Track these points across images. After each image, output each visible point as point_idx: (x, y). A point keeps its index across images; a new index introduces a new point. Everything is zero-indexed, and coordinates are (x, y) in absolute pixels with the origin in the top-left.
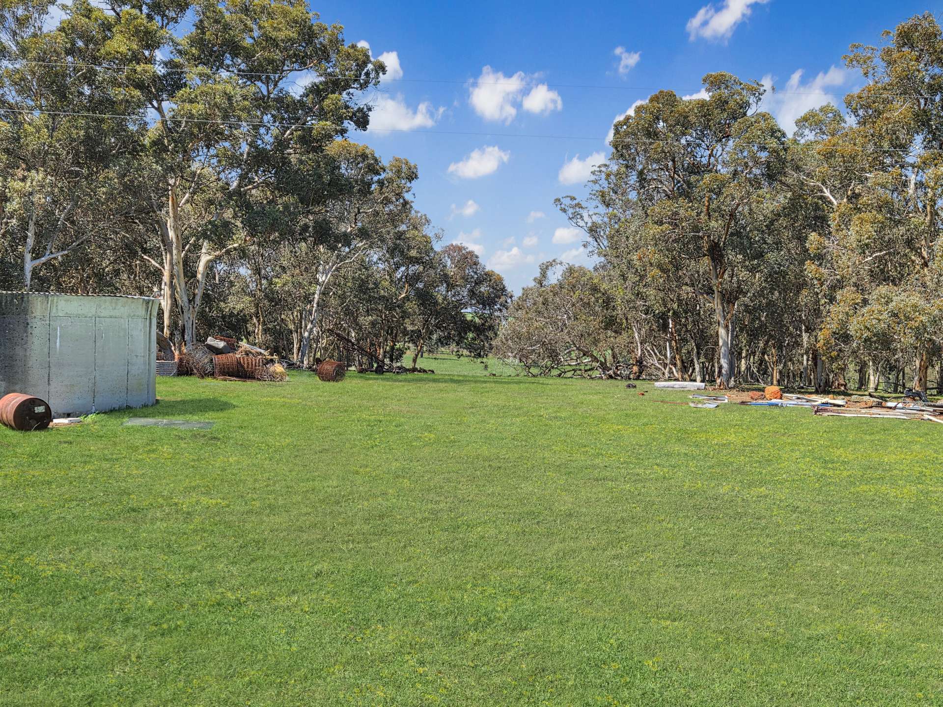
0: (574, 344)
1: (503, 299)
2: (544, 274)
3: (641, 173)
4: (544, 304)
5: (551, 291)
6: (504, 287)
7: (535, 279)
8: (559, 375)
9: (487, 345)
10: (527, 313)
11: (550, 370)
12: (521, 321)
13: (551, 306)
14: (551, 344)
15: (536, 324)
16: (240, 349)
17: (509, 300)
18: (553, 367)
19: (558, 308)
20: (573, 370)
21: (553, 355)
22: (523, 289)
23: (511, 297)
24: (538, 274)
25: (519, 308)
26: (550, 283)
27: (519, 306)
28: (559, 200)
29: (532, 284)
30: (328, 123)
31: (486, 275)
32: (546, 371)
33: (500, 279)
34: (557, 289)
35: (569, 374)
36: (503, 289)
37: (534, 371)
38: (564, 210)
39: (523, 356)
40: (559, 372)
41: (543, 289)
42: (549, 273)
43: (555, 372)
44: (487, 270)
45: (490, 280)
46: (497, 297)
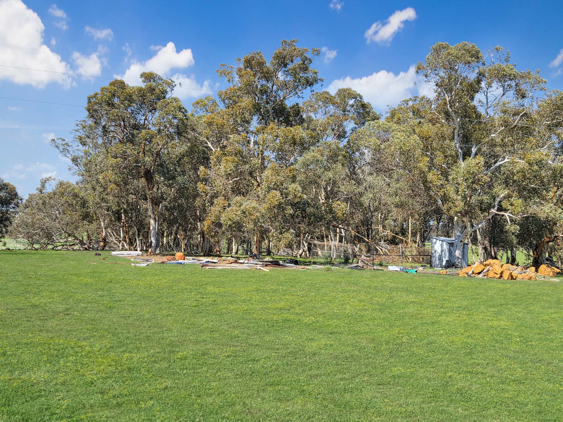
0: (63, 229)
1: (16, 201)
2: (43, 186)
3: (104, 127)
4: (43, 204)
5: (48, 196)
6: (17, 193)
7: (37, 189)
8: (53, 249)
9: (4, 230)
10: (32, 210)
11: (47, 246)
12: (27, 215)
13: (48, 206)
14: (47, 229)
15: (38, 217)
17: (20, 201)
18: (48, 244)
19: (52, 207)
20: (62, 245)
21: (49, 236)
22: (29, 195)
23: (21, 200)
24: (39, 186)
25: (26, 207)
26: (48, 191)
27: (26, 205)
28: (54, 140)
29: (35, 192)
31: (4, 185)
32: (44, 247)
33: (14, 188)
34: (52, 195)
35: (59, 248)
36: (16, 194)
37: (36, 246)
38: (57, 147)
39: (29, 236)
40: (53, 247)
41: (43, 195)
42: (47, 185)
43: (50, 247)
44: (4, 182)
45: (7, 189)
46: (12, 200)
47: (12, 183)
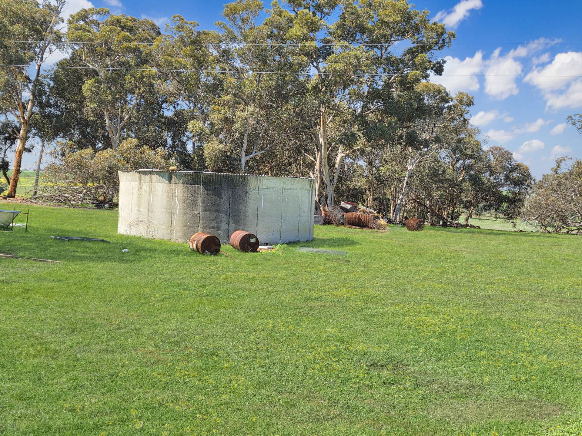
0: (579, 212)
1: (528, 181)
2: (558, 166)
4: (558, 185)
5: (564, 177)
6: (530, 174)
7: (552, 169)
8: (567, 232)
9: (517, 211)
10: (545, 191)
11: (560, 229)
12: (541, 196)
13: (563, 187)
14: (562, 212)
15: (552, 198)
16: (360, 210)
17: (533, 183)
18: (563, 227)
19: (567, 188)
20: (578, 229)
21: (564, 219)
22: (543, 175)
23: (534, 180)
24: (554, 166)
25: (540, 187)
26: (563, 171)
27: (540, 186)
28: (571, 117)
29: (550, 172)
30: (418, 72)
31: (517, 166)
32: (557, 230)
33: (527, 169)
34: (568, 176)
35: (574, 232)
36: (529, 175)
37: (550, 229)
38: (574, 124)
39: (541, 219)
40: (567, 230)
41: (558, 175)
42: (562, 165)
43: (564, 230)
44: (517, 163)
45: (520, 169)
46: (524, 180)
47: (525, 163)
